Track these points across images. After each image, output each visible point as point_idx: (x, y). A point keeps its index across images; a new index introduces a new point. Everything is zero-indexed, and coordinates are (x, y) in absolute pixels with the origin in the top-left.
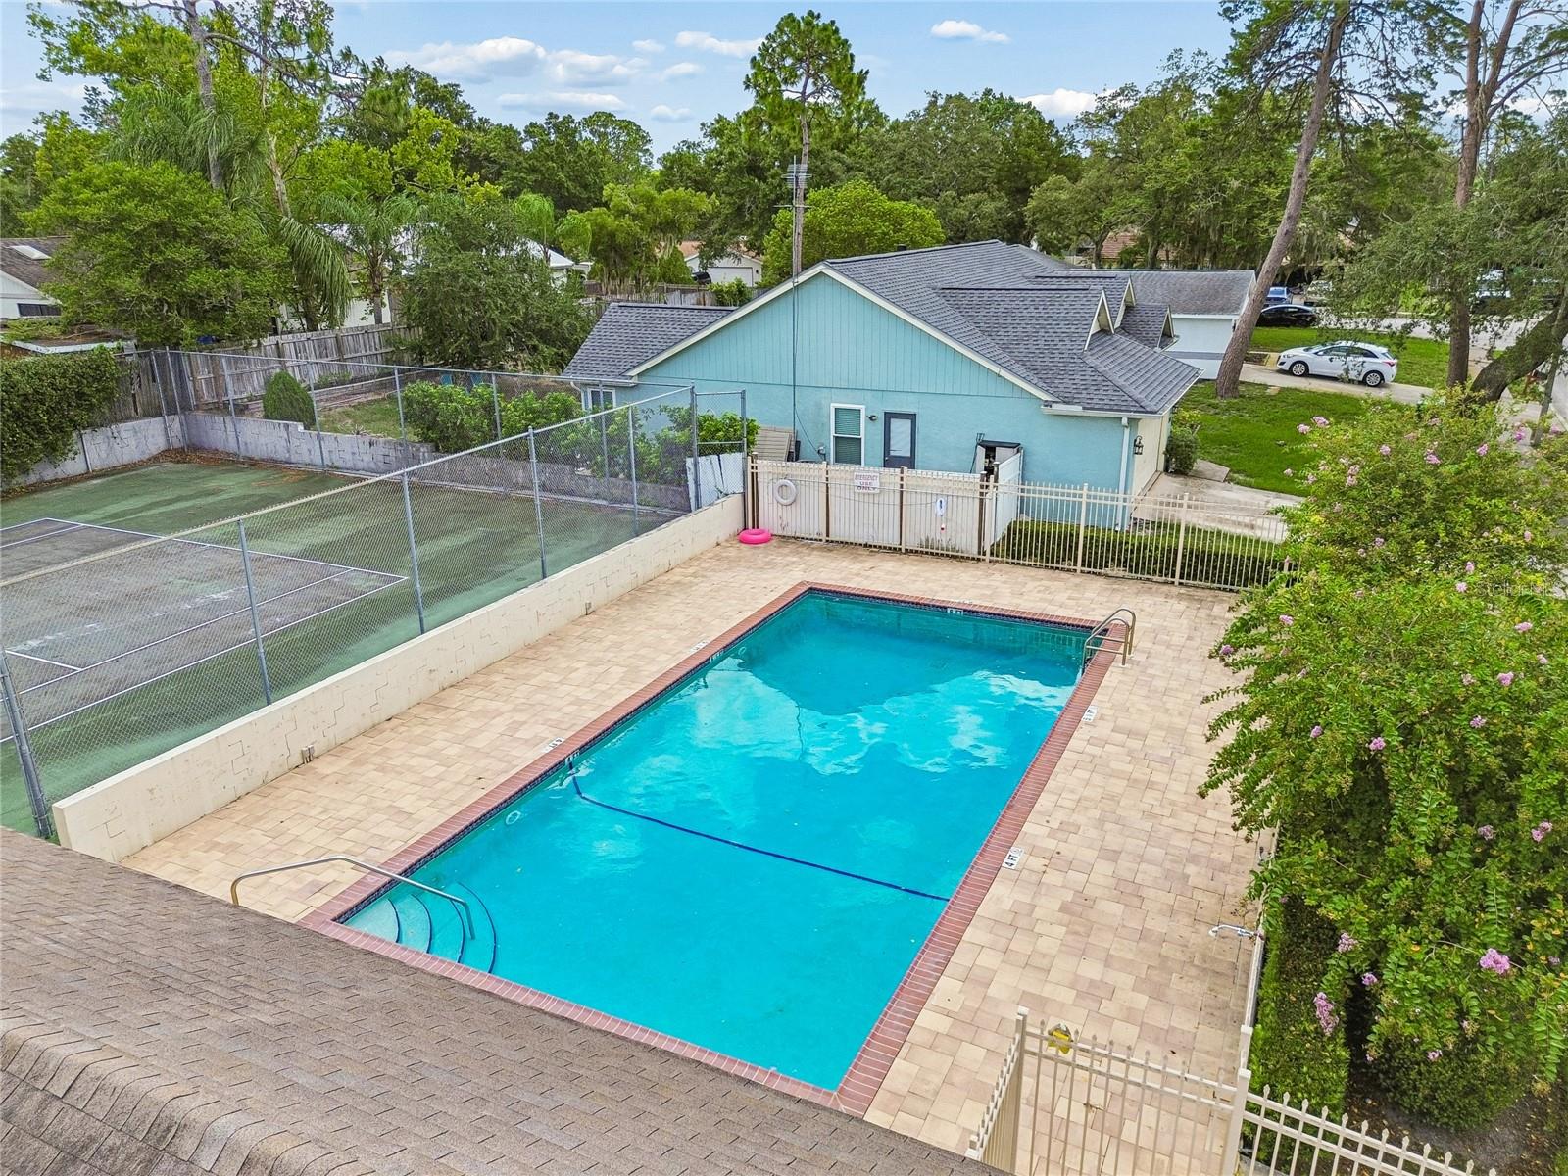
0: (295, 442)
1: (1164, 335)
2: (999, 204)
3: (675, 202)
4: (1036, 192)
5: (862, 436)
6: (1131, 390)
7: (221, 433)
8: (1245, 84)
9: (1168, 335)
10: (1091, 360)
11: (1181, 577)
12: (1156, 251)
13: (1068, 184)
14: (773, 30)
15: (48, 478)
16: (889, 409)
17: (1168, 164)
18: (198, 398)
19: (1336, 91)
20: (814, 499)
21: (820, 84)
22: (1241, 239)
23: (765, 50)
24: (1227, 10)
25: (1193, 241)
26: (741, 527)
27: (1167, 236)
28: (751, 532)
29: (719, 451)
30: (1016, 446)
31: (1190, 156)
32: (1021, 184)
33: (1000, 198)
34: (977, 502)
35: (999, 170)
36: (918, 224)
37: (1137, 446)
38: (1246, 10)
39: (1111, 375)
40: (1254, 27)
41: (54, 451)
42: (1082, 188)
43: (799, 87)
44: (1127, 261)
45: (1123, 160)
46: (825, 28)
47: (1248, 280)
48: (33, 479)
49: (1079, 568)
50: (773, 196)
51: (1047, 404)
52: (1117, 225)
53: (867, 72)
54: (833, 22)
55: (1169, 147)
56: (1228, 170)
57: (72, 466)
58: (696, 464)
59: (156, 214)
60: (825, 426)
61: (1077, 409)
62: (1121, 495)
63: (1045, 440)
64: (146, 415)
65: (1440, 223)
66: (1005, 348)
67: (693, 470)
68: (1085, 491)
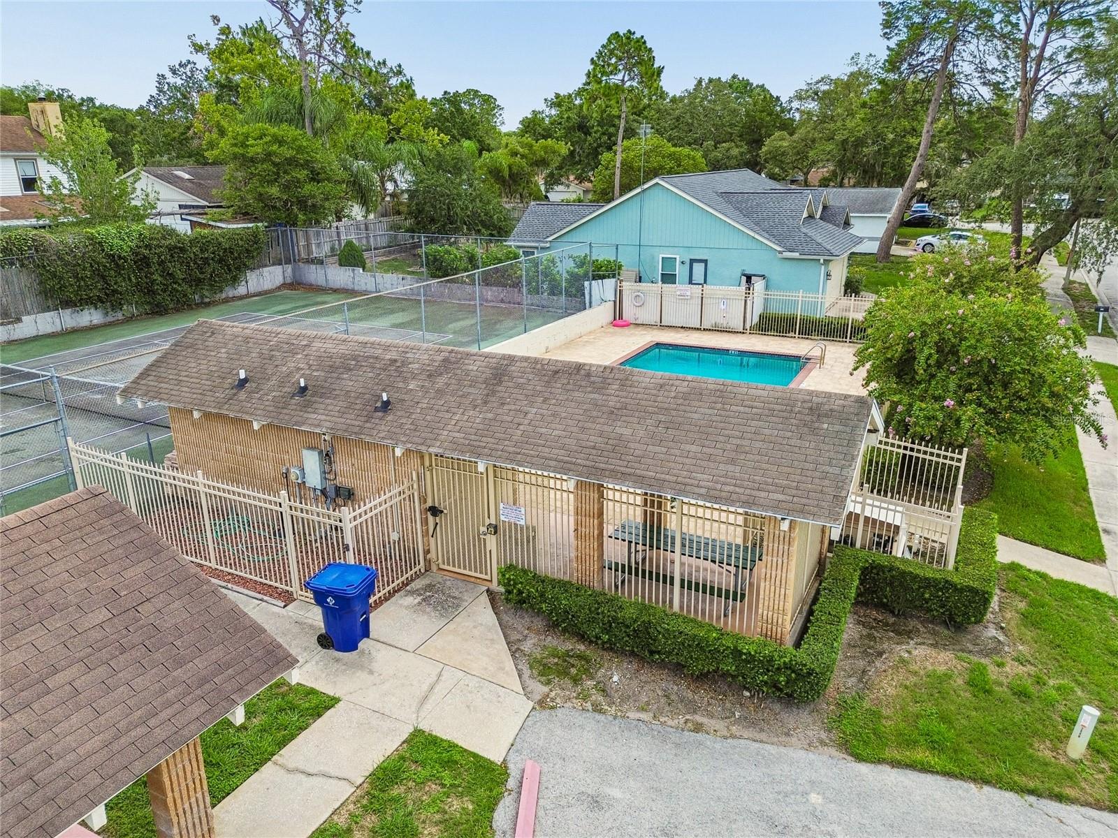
0: (357, 279)
1: (845, 223)
2: (742, 150)
3: (545, 148)
4: (767, 142)
5: (677, 273)
6: (825, 245)
7: (314, 275)
8: (896, 77)
9: (847, 224)
10: (804, 230)
11: (850, 338)
12: (843, 179)
13: (788, 136)
14: (605, 42)
15: (231, 296)
16: (692, 258)
17: (850, 124)
18: (299, 255)
19: (951, 81)
20: (653, 304)
21: (632, 74)
22: (895, 170)
23: (600, 55)
24: (886, 33)
25: (865, 172)
26: (612, 318)
27: (849, 169)
28: (619, 320)
29: (603, 277)
30: (763, 276)
31: (863, 120)
32: (756, 136)
33: (742, 147)
34: (743, 302)
35: (742, 127)
36: (691, 162)
37: (828, 275)
38: (896, 34)
39: (814, 237)
40: (900, 44)
41: (235, 280)
42: (797, 139)
43: (620, 76)
44: (824, 183)
45: (822, 122)
46: (638, 41)
47: (898, 193)
48: (224, 296)
49: (797, 335)
50: (595, 145)
51: (780, 252)
52: (818, 162)
53: (663, 68)
54: (642, 37)
55: (851, 114)
56: (887, 128)
57: (241, 290)
58: (590, 284)
59: (289, 153)
60: (655, 268)
61: (796, 255)
62: (820, 296)
63: (777, 271)
64: (274, 264)
65: (1000, 158)
66: (757, 224)
67: (588, 288)
68: (801, 295)
